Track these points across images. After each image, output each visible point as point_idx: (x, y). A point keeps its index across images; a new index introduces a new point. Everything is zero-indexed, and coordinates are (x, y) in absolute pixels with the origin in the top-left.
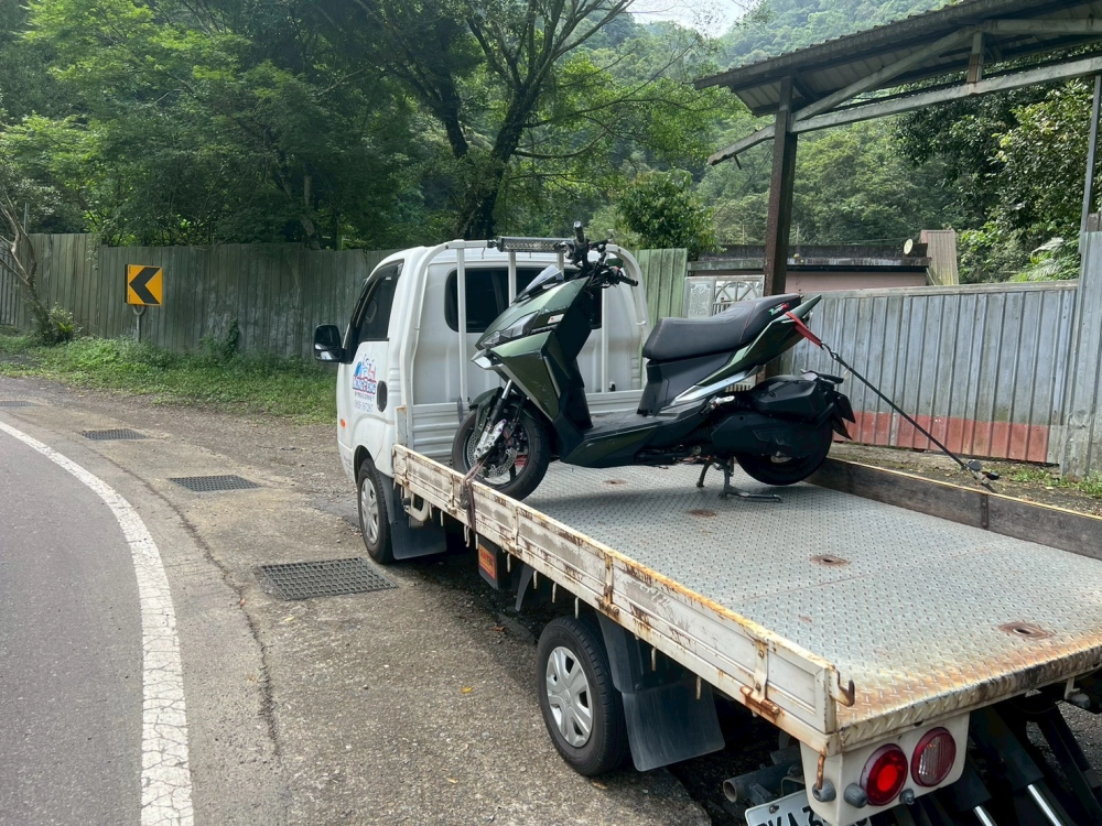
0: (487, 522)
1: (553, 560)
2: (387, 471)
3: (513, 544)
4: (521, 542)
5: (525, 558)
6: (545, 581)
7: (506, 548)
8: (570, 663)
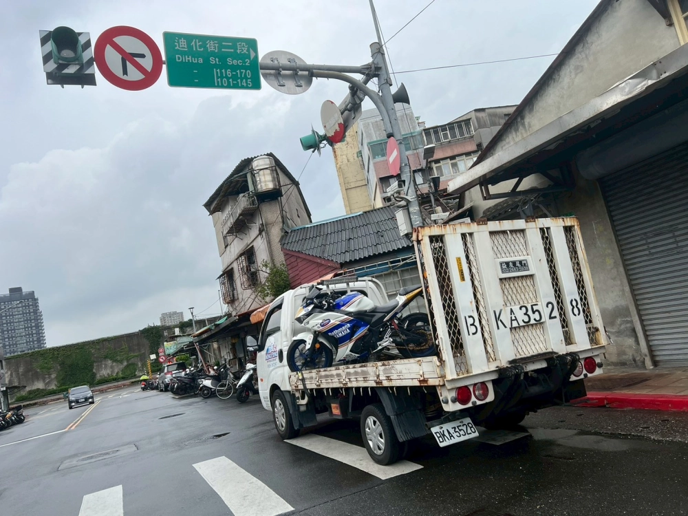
0: (333, 381)
1: (359, 379)
2: (289, 388)
3: (344, 382)
4: (347, 380)
5: (349, 385)
6: (358, 389)
7: (342, 386)
8: (375, 422)
